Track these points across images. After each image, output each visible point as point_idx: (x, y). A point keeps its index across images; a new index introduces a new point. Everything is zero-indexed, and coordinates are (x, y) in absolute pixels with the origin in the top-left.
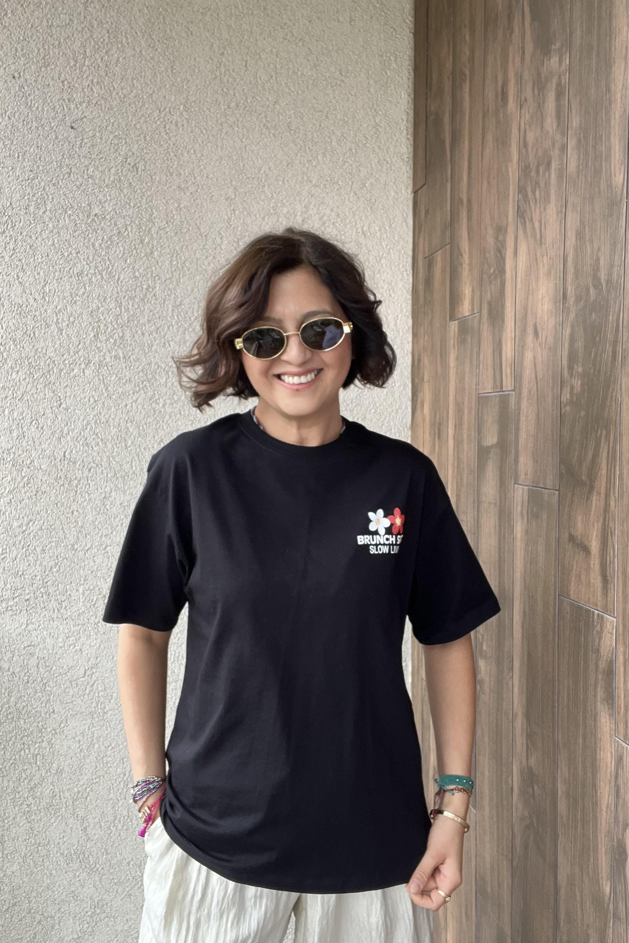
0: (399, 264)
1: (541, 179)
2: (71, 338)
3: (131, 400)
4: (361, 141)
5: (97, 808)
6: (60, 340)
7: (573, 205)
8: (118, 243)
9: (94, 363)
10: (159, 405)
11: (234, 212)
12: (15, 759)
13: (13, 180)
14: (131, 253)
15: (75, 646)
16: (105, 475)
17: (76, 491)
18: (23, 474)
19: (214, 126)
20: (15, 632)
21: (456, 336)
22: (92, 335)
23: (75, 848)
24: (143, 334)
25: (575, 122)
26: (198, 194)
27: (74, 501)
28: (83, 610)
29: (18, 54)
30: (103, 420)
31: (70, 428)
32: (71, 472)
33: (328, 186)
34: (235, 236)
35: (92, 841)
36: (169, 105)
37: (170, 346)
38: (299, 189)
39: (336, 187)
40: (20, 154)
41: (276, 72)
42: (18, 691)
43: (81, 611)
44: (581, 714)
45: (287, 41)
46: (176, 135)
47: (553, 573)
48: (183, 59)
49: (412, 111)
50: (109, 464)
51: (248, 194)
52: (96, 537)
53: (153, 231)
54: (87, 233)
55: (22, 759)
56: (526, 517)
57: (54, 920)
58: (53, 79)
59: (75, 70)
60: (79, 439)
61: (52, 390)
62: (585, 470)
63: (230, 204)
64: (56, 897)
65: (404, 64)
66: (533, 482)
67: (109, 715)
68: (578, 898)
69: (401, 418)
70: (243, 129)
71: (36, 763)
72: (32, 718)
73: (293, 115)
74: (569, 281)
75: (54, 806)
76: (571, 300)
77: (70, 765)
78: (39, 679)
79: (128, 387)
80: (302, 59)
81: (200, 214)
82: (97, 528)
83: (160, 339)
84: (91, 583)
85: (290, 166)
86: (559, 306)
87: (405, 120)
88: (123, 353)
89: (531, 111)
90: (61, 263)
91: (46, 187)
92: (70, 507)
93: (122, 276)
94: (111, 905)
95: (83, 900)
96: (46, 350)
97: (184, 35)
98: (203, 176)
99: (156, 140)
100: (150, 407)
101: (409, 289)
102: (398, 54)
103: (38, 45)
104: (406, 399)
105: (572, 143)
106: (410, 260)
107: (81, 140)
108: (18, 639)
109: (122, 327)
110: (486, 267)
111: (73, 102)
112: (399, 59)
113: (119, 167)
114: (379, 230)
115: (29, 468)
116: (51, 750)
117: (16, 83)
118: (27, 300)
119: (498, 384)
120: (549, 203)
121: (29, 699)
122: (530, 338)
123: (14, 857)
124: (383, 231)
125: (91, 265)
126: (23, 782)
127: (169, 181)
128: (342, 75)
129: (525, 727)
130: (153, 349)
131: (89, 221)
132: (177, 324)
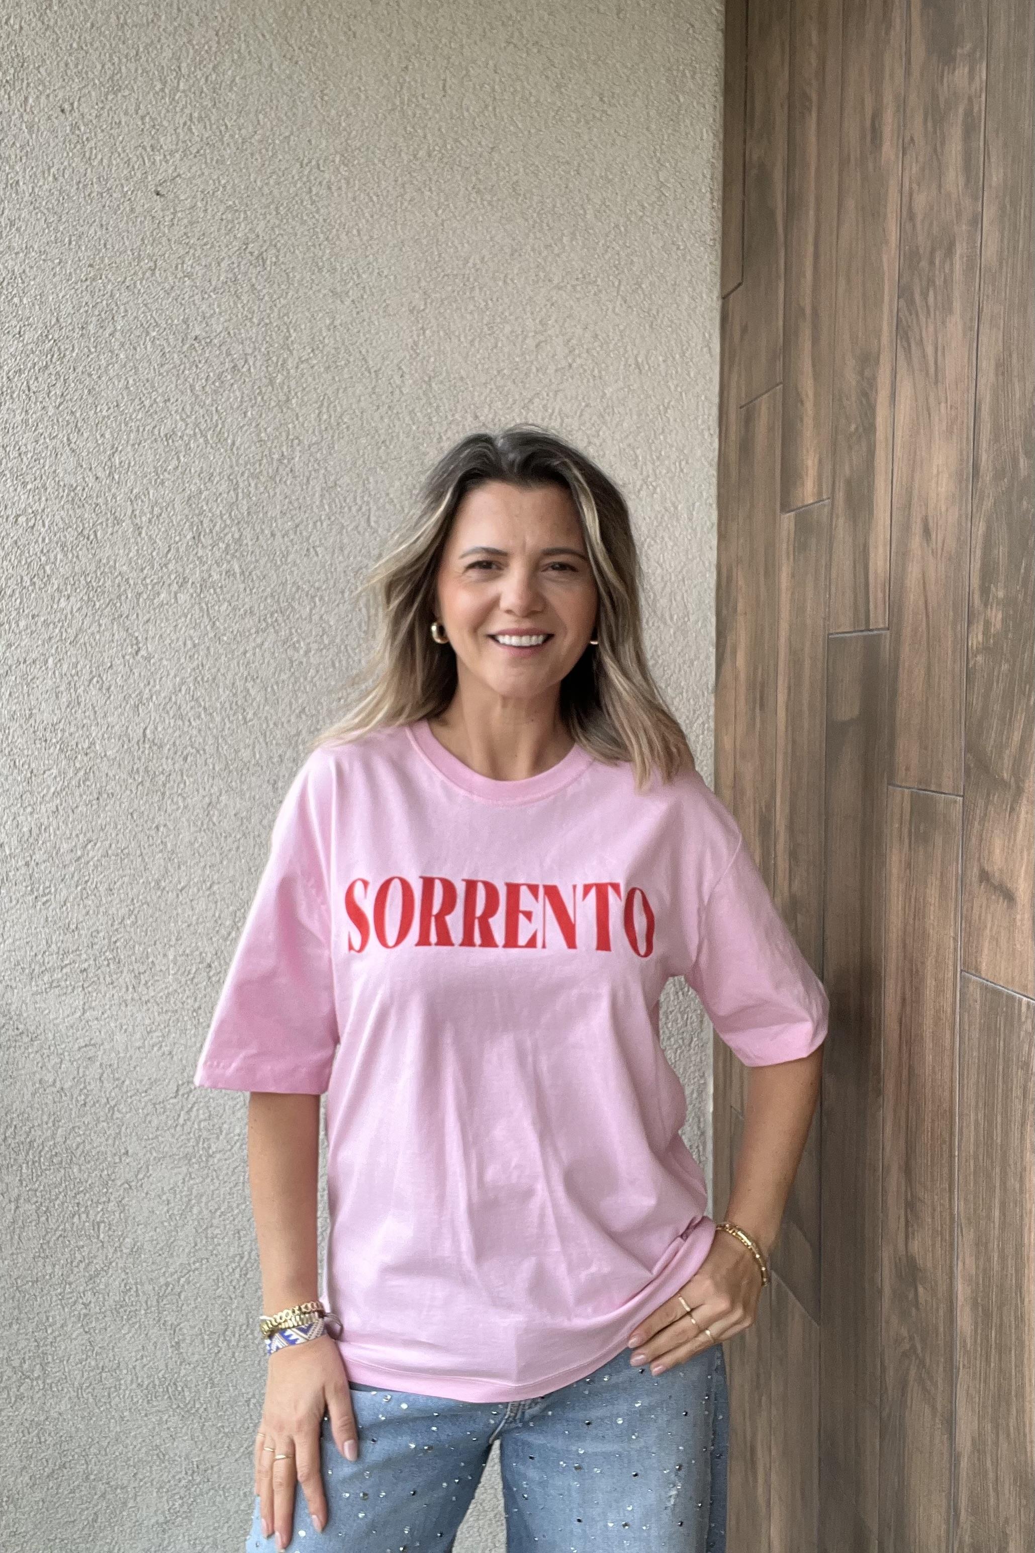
0: (696, 418)
1: (937, 272)
2: (155, 542)
3: (253, 645)
4: (635, 213)
5: (196, 1311)
6: (137, 544)
7: (992, 316)
8: (232, 385)
9: (193, 583)
10: (298, 652)
11: (424, 333)
12: (64, 1230)
13: (61, 281)
14: (253, 401)
15: (161, 1046)
16: (211, 767)
17: (163, 794)
18: (78, 765)
19: (390, 188)
20: (64, 1022)
21: (792, 536)
22: (190, 536)
23: (160, 1375)
24: (273, 535)
25: (996, 177)
26: (364, 303)
27: (159, 809)
28: (175, 986)
29: (69, 72)
30: (208, 676)
31: (154, 689)
32: (154, 761)
33: (579, 288)
34: (424, 372)
35: (189, 1364)
36: (317, 155)
37: (317, 555)
38: (531, 294)
39: (593, 289)
40: (73, 238)
41: (495, 99)
42: (70, 1121)
43: (171, 989)
44: (998, 1170)
45: (512, 46)
46: (329, 205)
47: (952, 934)
48: (341, 77)
49: (721, 162)
50: (218, 749)
51: (446, 302)
52: (196, 868)
53: (290, 364)
54: (182, 367)
55: (75, 1229)
56: (907, 841)
57: (127, 1492)
58: (126, 113)
59: (163, 98)
60: (168, 707)
61: (124, 626)
62: (1007, 762)
63: (416, 318)
64: (130, 1455)
65: (708, 83)
66: (920, 782)
67: (216, 1161)
68: (991, 1475)
69: (698, 675)
70: (438, 194)
71: (98, 1237)
72: (93, 1163)
73: (521, 170)
74: (984, 445)
75: (127, 1305)
76: (987, 476)
77: (153, 1240)
78: (104, 1100)
79: (249, 622)
80: (538, 77)
81: (367, 336)
82: (197, 855)
83: (301, 543)
84: (187, 943)
85: (516, 254)
86: (967, 486)
87: (709, 177)
88: (240, 566)
89: (921, 159)
90: (139, 417)
91: (115, 292)
92: (153, 818)
93: (239, 439)
94: (220, 1469)
95: (174, 1461)
96: (115, 562)
97: (343, 38)
98: (371, 273)
99: (295, 213)
100: (284, 656)
101: (712, 460)
102: (697, 66)
103: (102, 57)
104: (707, 643)
105: (989, 214)
106: (715, 411)
107: (172, 213)
108: (70, 1034)
109: (239, 523)
110: (843, 421)
111: (158, 151)
112: (698, 76)
113: (234, 259)
114: (664, 361)
115: (86, 754)
116: (122, 1215)
117: (66, 119)
118: (84, 478)
119: (862, 616)
120: (950, 311)
121: (88, 1132)
122: (916, 541)
123: (62, 1390)
124: (669, 363)
125: (189, 420)
126: (77, 1267)
127: (316, 282)
128: (604, 103)
129: (903, 1188)
130: (289, 560)
131: (185, 348)
132: (329, 519)
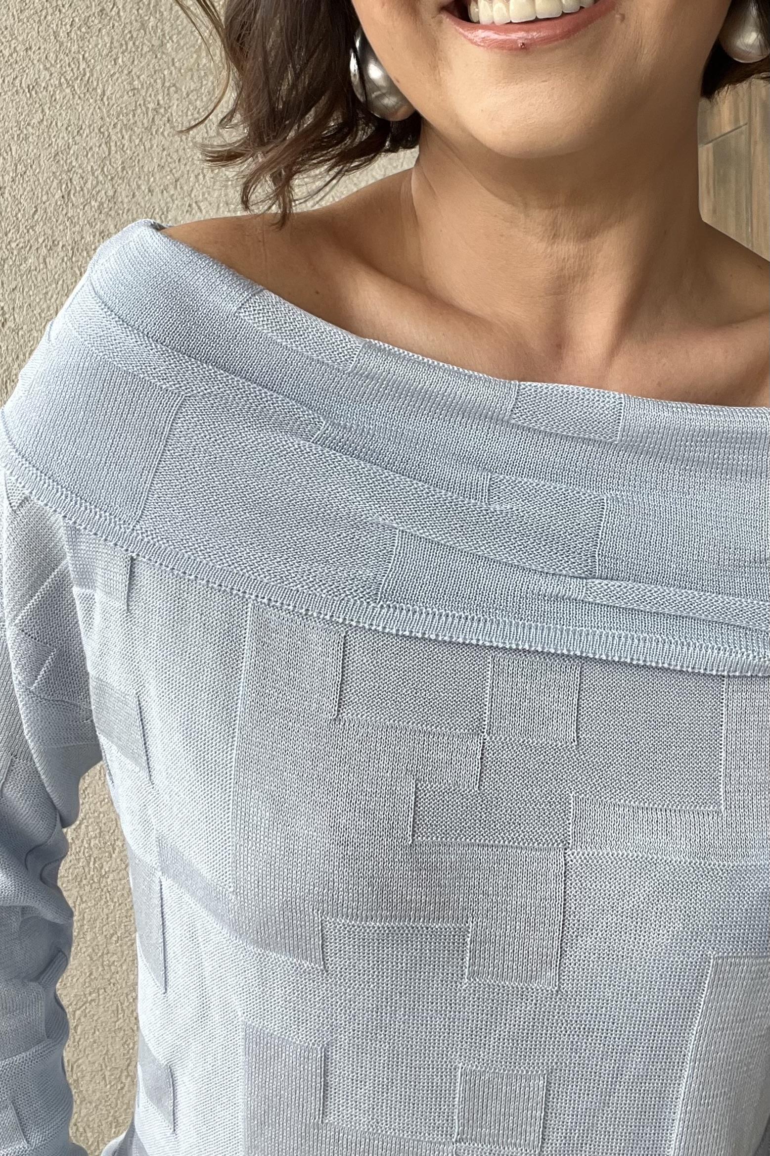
2: (21, 203)
5: (95, 1045)
8: (100, 30)
9: (63, 246)
14: (124, 47)
22: (58, 195)
24: (149, 191)
35: (91, 1103)
54: (44, 13)
93: (110, 88)
109: (112, 179)
125: (53, 70)
